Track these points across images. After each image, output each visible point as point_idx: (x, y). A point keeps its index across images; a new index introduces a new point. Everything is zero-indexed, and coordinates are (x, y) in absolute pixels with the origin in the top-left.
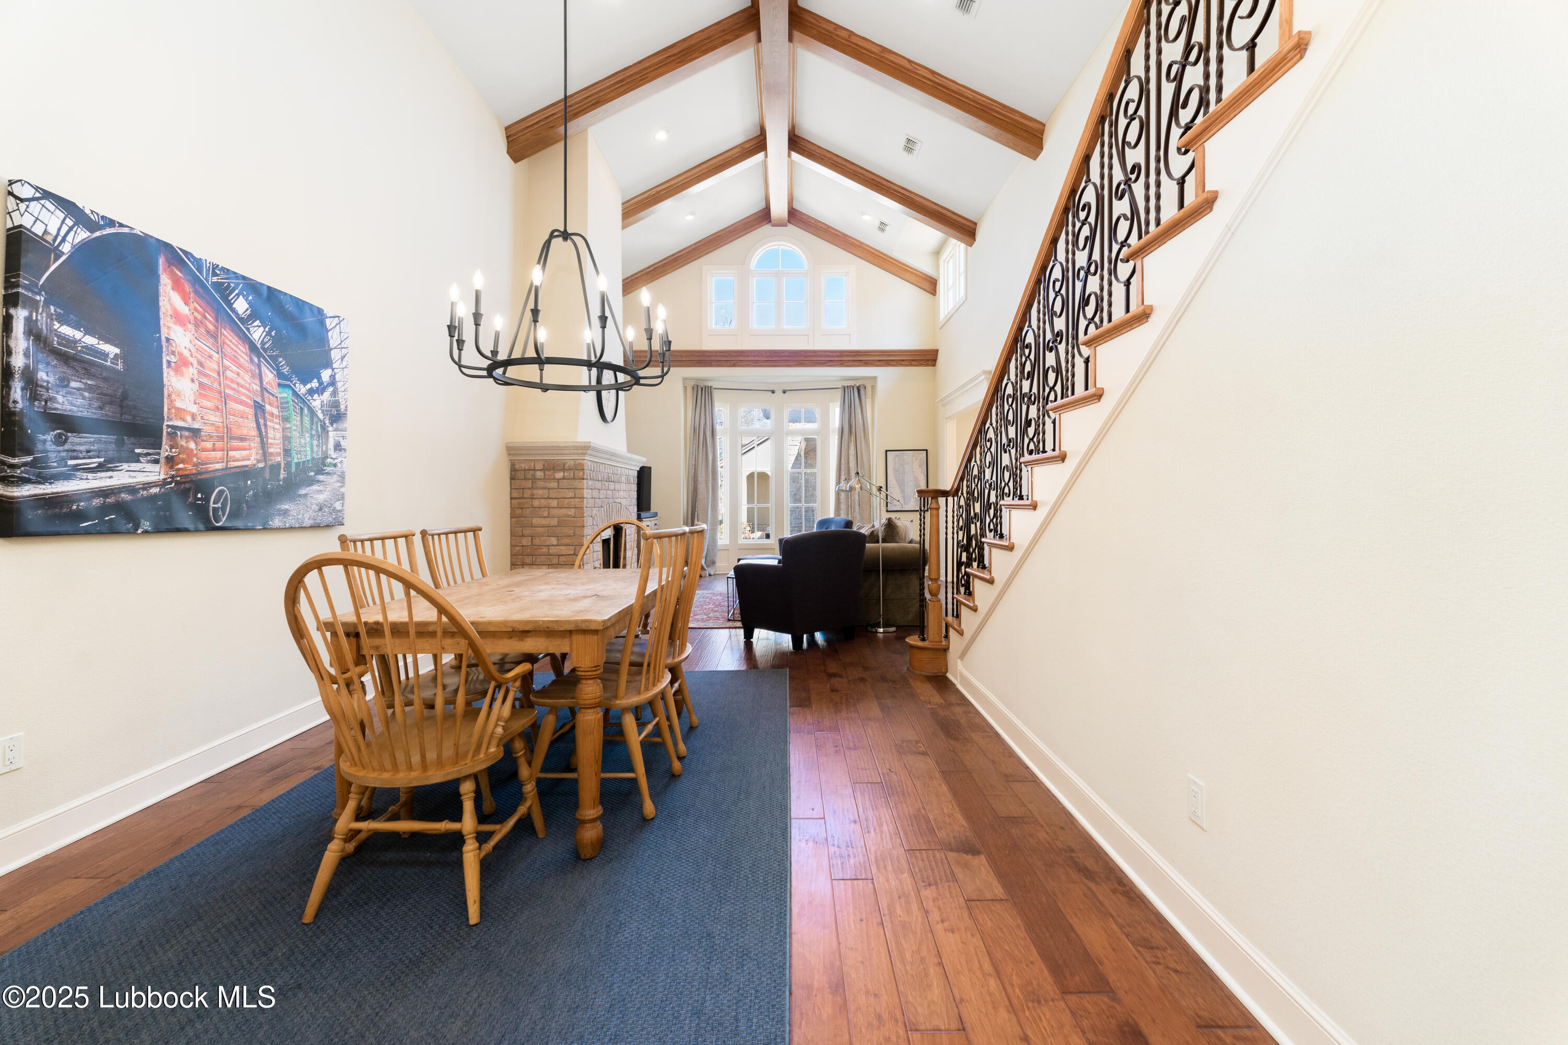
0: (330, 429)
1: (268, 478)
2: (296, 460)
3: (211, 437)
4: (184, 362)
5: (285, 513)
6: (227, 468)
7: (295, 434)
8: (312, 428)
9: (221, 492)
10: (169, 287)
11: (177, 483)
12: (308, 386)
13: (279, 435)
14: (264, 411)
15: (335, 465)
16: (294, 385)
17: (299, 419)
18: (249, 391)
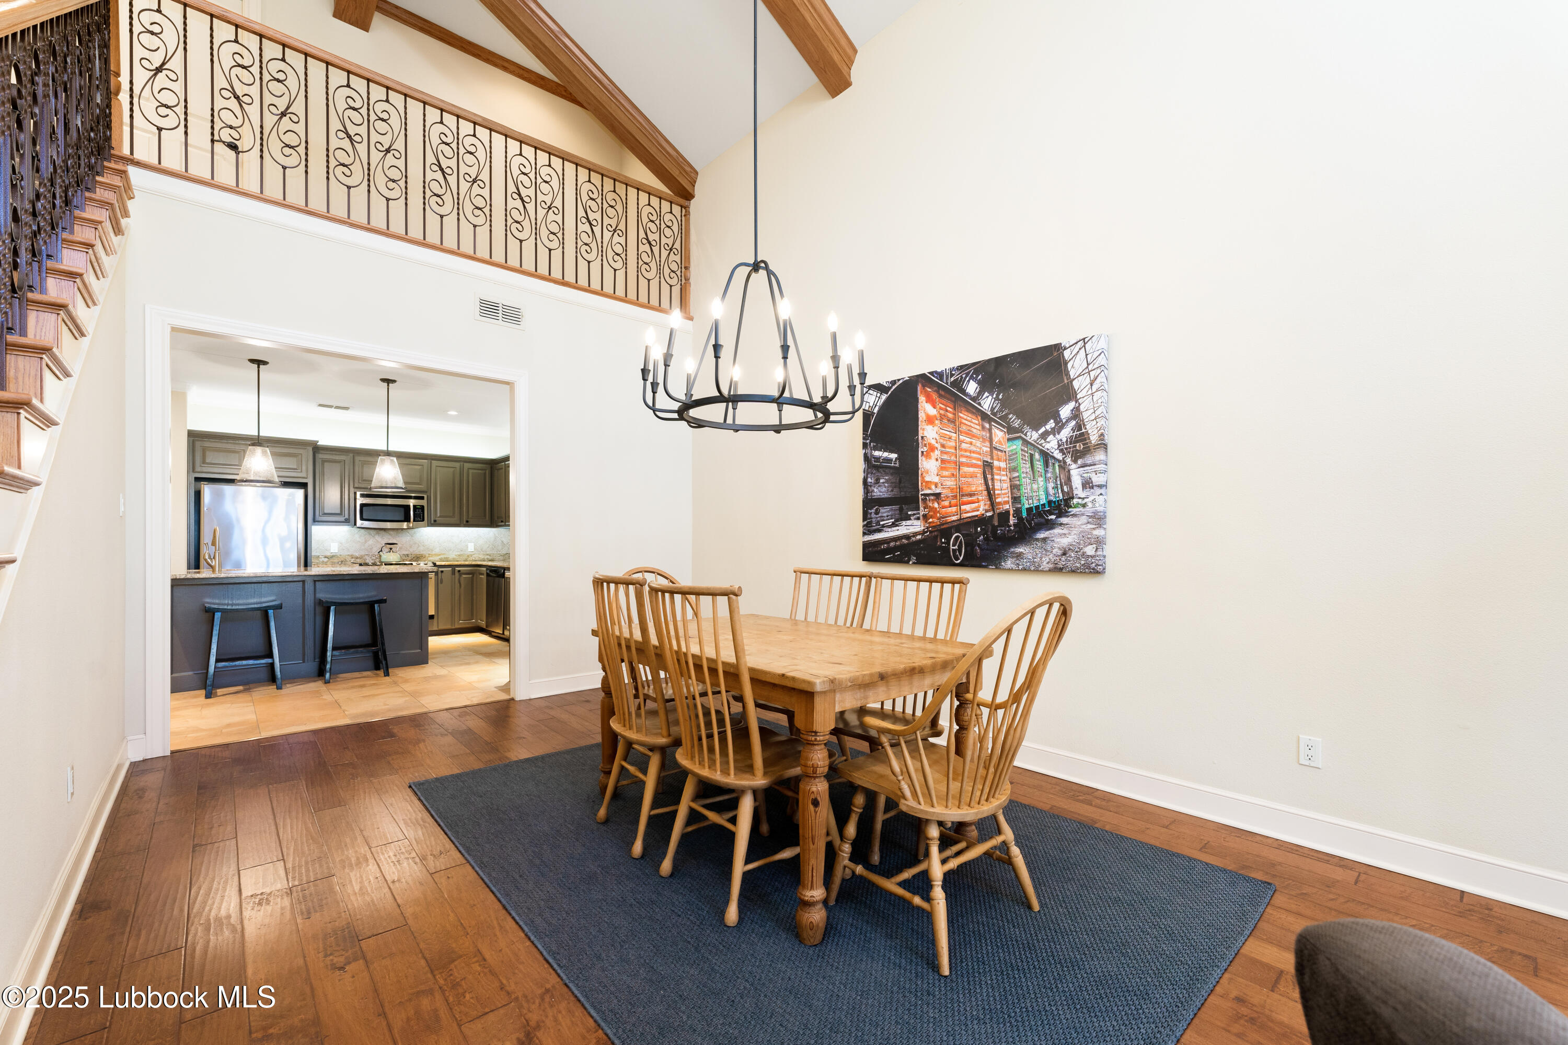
0: (1074, 466)
1: (996, 524)
2: (1027, 506)
3: (948, 497)
4: (932, 449)
5: (1019, 556)
6: (961, 519)
7: (1025, 481)
8: (1046, 472)
9: (957, 538)
10: (924, 402)
11: (931, 532)
12: (1043, 429)
13: (1006, 485)
14: (992, 468)
15: (1084, 506)
16: (1026, 435)
17: (1029, 465)
18: (980, 454)
